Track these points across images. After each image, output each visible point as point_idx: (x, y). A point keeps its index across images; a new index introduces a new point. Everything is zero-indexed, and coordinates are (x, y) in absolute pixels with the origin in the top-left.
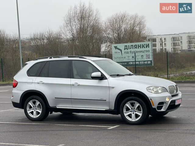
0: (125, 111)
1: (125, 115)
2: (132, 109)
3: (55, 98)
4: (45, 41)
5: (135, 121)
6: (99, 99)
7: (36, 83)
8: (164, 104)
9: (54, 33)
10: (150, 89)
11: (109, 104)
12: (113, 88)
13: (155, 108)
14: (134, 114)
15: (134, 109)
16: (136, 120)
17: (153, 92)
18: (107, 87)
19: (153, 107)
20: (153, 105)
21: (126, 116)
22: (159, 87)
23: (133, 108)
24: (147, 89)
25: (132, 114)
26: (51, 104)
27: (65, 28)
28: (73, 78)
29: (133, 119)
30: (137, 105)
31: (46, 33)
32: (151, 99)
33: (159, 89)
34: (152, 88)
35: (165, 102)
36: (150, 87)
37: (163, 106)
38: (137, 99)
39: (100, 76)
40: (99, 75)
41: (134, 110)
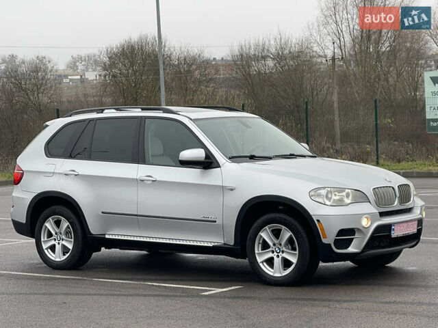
0: (258, 250)
1: (259, 259)
2: (274, 245)
3: (103, 213)
4: (270, 63)
5: (280, 275)
6: (200, 218)
7: (61, 174)
8: (357, 235)
9: (294, 41)
10: (319, 195)
11: (222, 230)
12: (232, 190)
13: (330, 245)
14: (280, 257)
15: (280, 245)
16: (284, 274)
17: (328, 203)
18: (219, 186)
19: (325, 241)
20: (325, 237)
21: (262, 262)
22: (347, 190)
23: (276, 242)
24: (312, 193)
25: (275, 257)
26: (94, 228)
27: (322, 28)
28: (144, 162)
29: (277, 272)
30: (287, 234)
31: (272, 42)
32: (318, 221)
33: (344, 194)
34: (323, 192)
35: (358, 229)
36: (319, 188)
37: (352, 239)
38: (285, 219)
39: (203, 159)
40: (200, 156)
41: (279, 249)
